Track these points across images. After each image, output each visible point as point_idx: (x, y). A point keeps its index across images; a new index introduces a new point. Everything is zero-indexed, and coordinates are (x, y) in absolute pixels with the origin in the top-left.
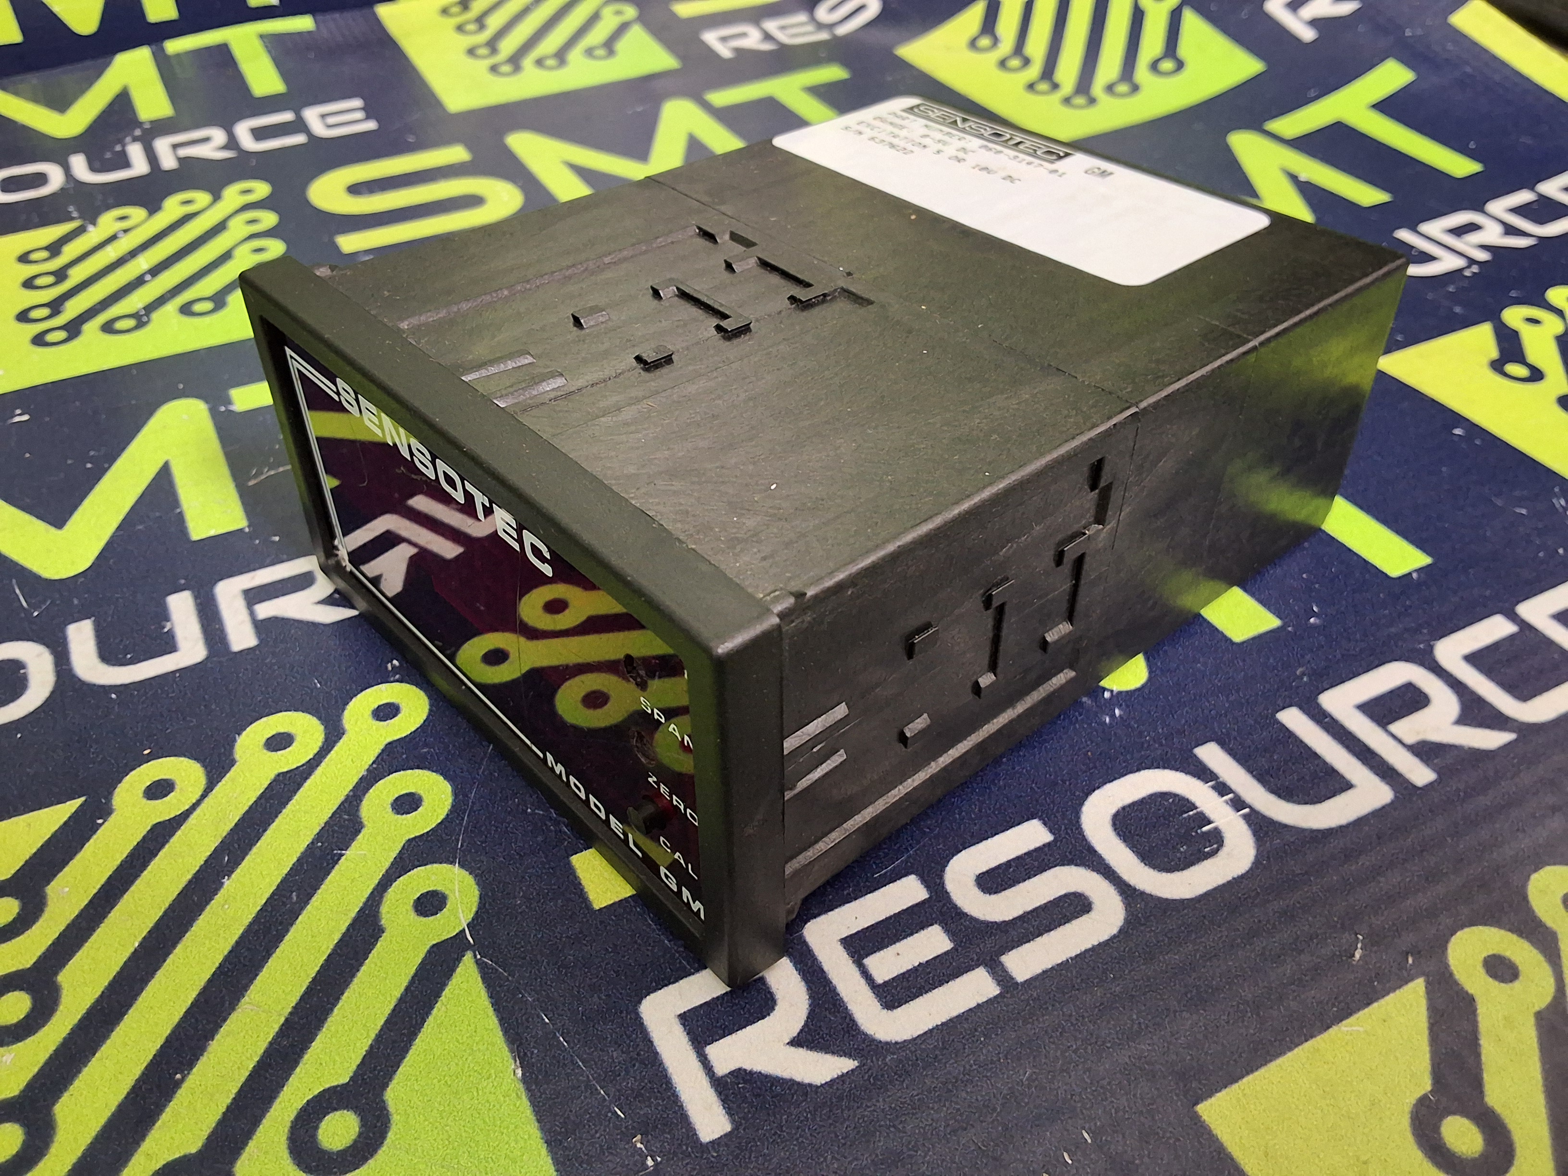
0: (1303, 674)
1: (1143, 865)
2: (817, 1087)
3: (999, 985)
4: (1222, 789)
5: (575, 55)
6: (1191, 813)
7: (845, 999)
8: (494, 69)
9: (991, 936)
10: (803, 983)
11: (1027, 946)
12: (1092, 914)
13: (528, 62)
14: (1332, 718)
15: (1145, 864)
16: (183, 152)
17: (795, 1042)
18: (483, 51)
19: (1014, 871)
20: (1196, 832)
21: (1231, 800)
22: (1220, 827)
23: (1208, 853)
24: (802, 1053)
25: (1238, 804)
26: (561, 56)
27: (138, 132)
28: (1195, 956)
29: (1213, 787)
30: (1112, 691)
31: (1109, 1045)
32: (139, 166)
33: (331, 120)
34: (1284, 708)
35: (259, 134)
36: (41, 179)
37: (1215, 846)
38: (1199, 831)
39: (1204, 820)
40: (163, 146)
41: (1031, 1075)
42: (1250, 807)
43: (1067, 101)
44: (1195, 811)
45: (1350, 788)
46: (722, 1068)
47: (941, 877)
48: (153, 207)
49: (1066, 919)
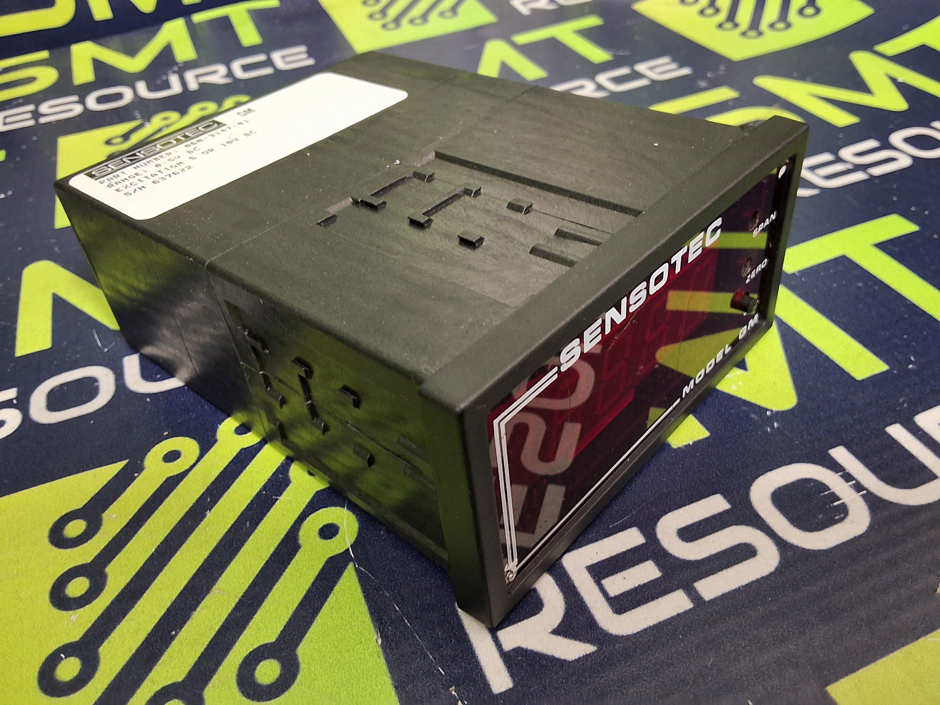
0: (904, 402)
1: (792, 526)
2: (569, 662)
3: (692, 601)
4: (847, 477)
5: (433, 16)
6: (826, 493)
7: (589, 606)
8: (384, 26)
9: (687, 570)
10: (561, 594)
11: (712, 577)
12: (757, 558)
13: (405, 21)
14: (924, 432)
15: (794, 526)
16: (203, 80)
17: (556, 632)
18: (378, 16)
19: (703, 527)
20: (830, 506)
21: (854, 484)
22: (846, 503)
23: (837, 519)
24: (560, 640)
25: (858, 487)
26: (425, 17)
27: (176, 68)
28: (828, 588)
29: (841, 476)
30: (772, 411)
31: (767, 644)
32: (176, 88)
33: (288, 59)
34: (890, 424)
35: (246, 68)
36: (119, 96)
37: (843, 515)
38: (831, 505)
39: (835, 497)
40: (190, 76)
41: (713, 663)
42: (867, 490)
43: (744, 34)
44: (829, 492)
45: (935, 479)
46: (508, 646)
47: (654, 529)
48: (183, 111)
49: (739, 561)
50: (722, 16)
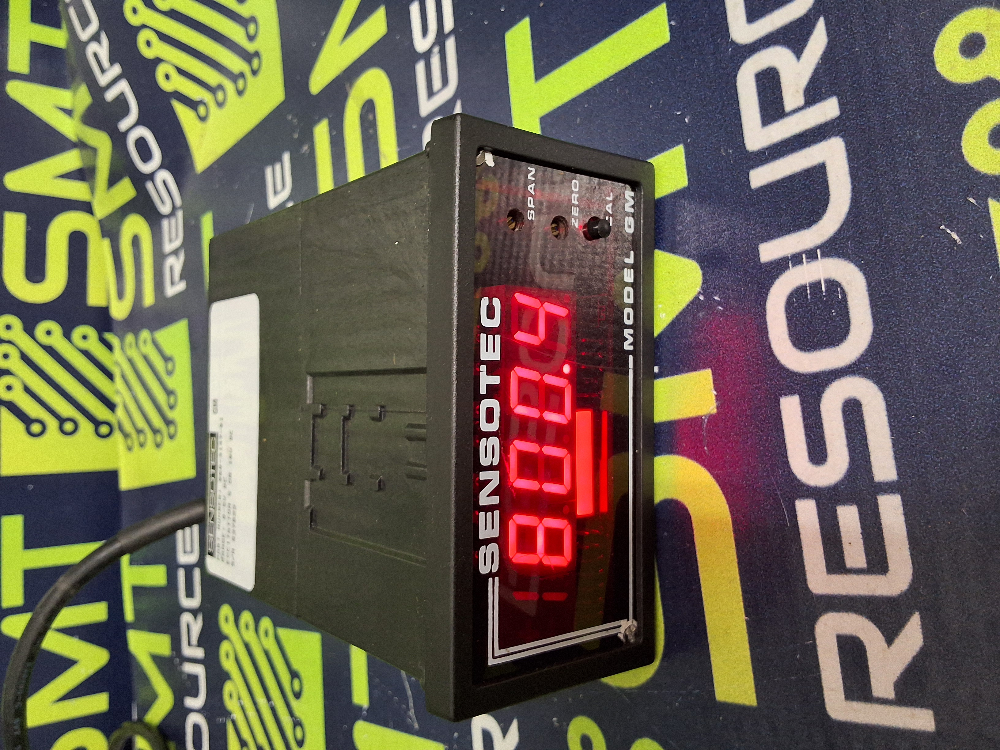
0: (726, 151)
1: (837, 347)
2: (925, 646)
3: (894, 493)
4: (796, 259)
5: (170, 383)
6: (809, 292)
7: (870, 594)
8: (171, 437)
9: (857, 478)
10: (850, 614)
11: (873, 459)
12: (864, 402)
13: (170, 415)
14: (767, 149)
15: (838, 345)
16: (194, 640)
17: (890, 641)
18: (158, 438)
19: (814, 435)
20: (824, 296)
21: (807, 258)
22: (826, 278)
23: (842, 297)
24: (899, 641)
25: (811, 255)
26: (169, 393)
27: (177, 661)
28: (918, 351)
29: (794, 265)
30: (700, 293)
31: (963, 448)
32: (199, 670)
33: (188, 548)
34: (748, 180)
35: (190, 594)
36: (197, 729)
37: (839, 289)
38: (824, 294)
39: (816, 285)
40: (188, 651)
41: (967, 511)
42: (817, 248)
43: (255, 73)
44: (808, 288)
45: (825, 167)
46: (890, 694)
47: (803, 485)
48: (226, 676)
49: (861, 422)
50: (229, 85)
